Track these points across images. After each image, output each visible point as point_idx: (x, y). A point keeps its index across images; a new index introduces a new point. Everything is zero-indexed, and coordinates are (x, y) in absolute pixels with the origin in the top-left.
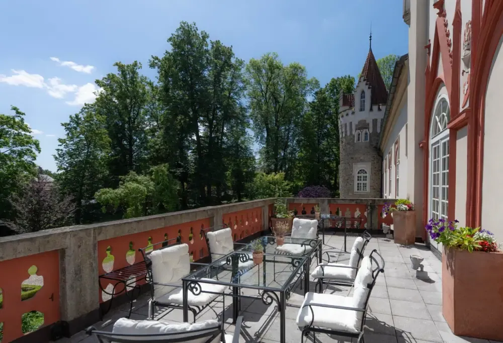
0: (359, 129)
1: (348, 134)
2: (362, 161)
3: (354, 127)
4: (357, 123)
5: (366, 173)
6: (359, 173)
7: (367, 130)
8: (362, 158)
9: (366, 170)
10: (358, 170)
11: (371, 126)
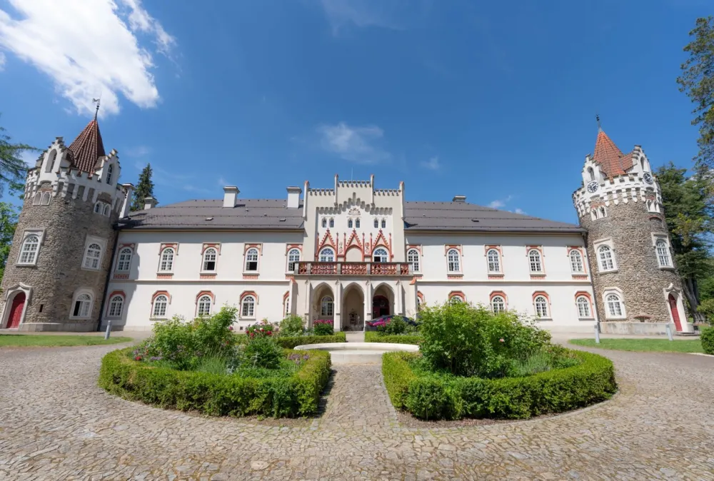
0: (102, 200)
1: (85, 198)
2: (97, 234)
3: (95, 196)
4: (100, 193)
5: (99, 248)
6: (90, 247)
7: (109, 205)
8: (99, 232)
9: (100, 246)
10: (91, 244)
11: (114, 202)
